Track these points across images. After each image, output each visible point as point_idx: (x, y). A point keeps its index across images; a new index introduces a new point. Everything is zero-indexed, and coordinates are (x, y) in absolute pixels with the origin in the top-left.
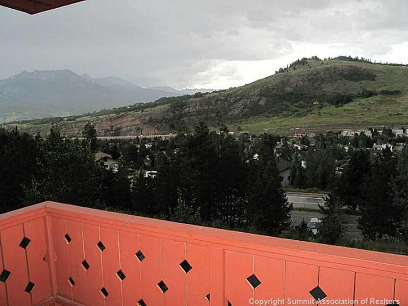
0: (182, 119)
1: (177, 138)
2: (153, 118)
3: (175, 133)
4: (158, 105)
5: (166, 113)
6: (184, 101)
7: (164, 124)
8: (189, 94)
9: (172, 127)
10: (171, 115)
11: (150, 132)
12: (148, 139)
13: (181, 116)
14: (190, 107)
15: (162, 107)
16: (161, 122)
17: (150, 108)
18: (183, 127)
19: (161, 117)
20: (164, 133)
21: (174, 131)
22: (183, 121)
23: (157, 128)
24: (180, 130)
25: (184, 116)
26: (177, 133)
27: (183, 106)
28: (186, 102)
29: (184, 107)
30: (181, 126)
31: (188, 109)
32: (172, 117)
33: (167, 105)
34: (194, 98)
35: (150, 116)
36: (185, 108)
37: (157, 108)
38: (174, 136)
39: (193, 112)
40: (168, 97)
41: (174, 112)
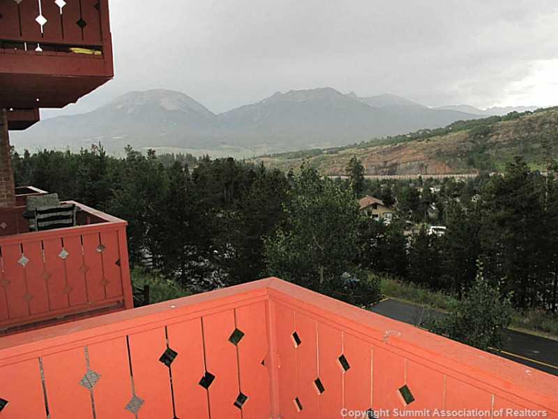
0: (486, 152)
1: (477, 179)
2: (443, 151)
3: (475, 172)
4: (451, 131)
5: (463, 144)
6: (490, 126)
7: (459, 159)
8: (498, 115)
9: (471, 163)
10: (470, 146)
11: (438, 171)
12: (436, 180)
13: (485, 148)
14: (499, 134)
15: (455, 134)
16: (454, 156)
17: (438, 137)
18: (487, 164)
19: (455, 148)
20: (459, 171)
21: (474, 169)
22: (489, 155)
23: (448, 164)
24: (483, 168)
25: (490, 147)
26: (478, 173)
27: (489, 132)
28: (492, 127)
29: (490, 134)
30: (484, 163)
31: (495, 137)
32: (470, 149)
33: (464, 131)
34: (505, 120)
35: (438, 148)
36: (492, 136)
37: (448, 136)
38: (474, 176)
39: (504, 141)
40: (465, 120)
41: (474, 142)
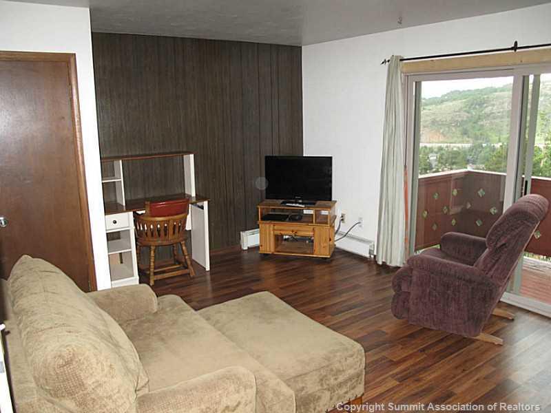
0: (480, 123)
1: (471, 150)
2: (438, 119)
3: (468, 142)
4: (447, 101)
5: (458, 113)
6: (485, 96)
7: (454, 129)
8: (493, 86)
9: (465, 133)
10: (465, 116)
11: (431, 139)
12: (430, 149)
13: (479, 118)
14: (493, 105)
15: (451, 104)
16: (449, 126)
17: (434, 106)
18: (481, 134)
19: (450, 118)
20: (453, 141)
21: (467, 139)
22: (482, 126)
23: (443, 133)
24: (476, 138)
25: (485, 118)
26: (471, 141)
27: (483, 104)
28: (488, 98)
29: (485, 105)
30: (478, 133)
31: (490, 108)
32: (465, 119)
33: (460, 101)
34: (501, 91)
35: (433, 117)
36: (486, 107)
37: (444, 105)
38: (467, 146)
39: (499, 113)
40: (461, 90)
41: (468, 113)
